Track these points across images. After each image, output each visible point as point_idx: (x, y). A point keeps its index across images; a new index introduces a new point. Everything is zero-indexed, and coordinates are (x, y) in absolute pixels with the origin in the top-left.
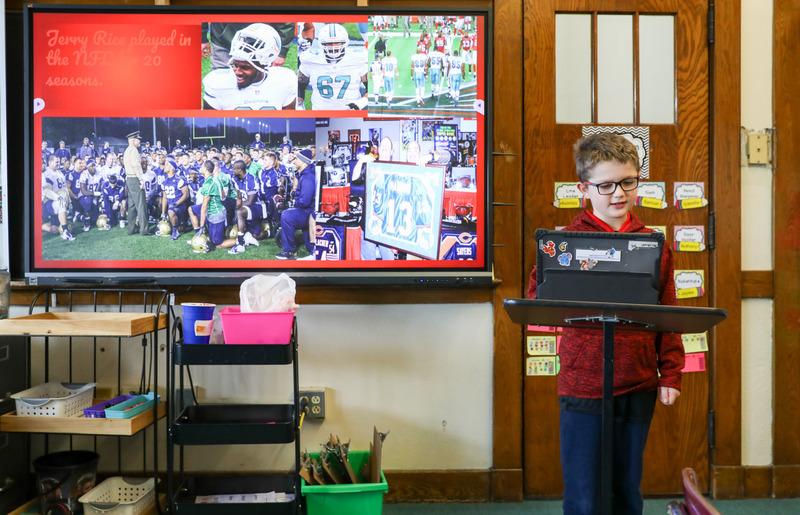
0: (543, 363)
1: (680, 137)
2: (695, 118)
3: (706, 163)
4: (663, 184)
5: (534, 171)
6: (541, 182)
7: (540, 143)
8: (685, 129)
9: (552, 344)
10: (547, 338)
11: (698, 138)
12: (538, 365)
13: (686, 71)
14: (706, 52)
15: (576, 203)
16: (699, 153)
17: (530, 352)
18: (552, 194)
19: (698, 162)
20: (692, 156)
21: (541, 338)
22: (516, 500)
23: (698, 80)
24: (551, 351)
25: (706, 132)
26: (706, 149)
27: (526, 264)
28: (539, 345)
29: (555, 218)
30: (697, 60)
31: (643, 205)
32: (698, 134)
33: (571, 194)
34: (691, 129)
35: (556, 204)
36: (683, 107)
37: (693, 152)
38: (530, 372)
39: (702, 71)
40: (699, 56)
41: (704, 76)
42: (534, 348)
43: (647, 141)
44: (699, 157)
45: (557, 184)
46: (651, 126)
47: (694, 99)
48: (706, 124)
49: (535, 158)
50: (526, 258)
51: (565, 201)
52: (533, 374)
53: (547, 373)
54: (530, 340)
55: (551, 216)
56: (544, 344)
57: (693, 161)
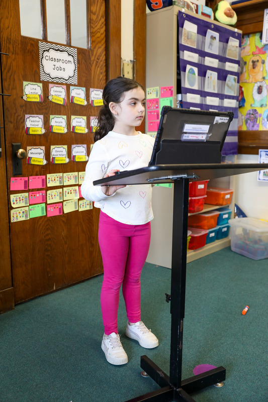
0: (21, 212)
1: (92, 59)
2: (99, 48)
3: (105, 78)
4: (84, 89)
5: (8, 71)
6: (14, 80)
7: (11, 49)
8: (95, 54)
9: (26, 198)
10: (23, 194)
11: (101, 61)
12: (18, 214)
13: (94, 14)
14: (104, 4)
15: (36, 98)
16: (102, 71)
17: (13, 206)
18: (22, 90)
19: (101, 76)
20: (98, 73)
21: (19, 195)
22: (11, 309)
23: (101, 22)
24: (26, 203)
25: (104, 58)
26: (104, 69)
27: (7, 142)
28: (18, 200)
29: (24, 108)
30: (100, 8)
31: (75, 102)
32: (101, 58)
33: (33, 91)
34: (98, 54)
35: (25, 98)
36: (94, 38)
37: (99, 69)
38: (13, 220)
39: (102, 16)
40: (101, 5)
41: (103, 20)
42: (15, 202)
43: (76, 58)
44: (101, 73)
45: (25, 83)
46: (78, 49)
47: (99, 35)
48: (104, 53)
49: (9, 61)
50: (6, 138)
51: (31, 96)
52: (15, 221)
53: (24, 219)
54: (12, 197)
55: (21, 106)
56: (21, 199)
57: (99, 76)
